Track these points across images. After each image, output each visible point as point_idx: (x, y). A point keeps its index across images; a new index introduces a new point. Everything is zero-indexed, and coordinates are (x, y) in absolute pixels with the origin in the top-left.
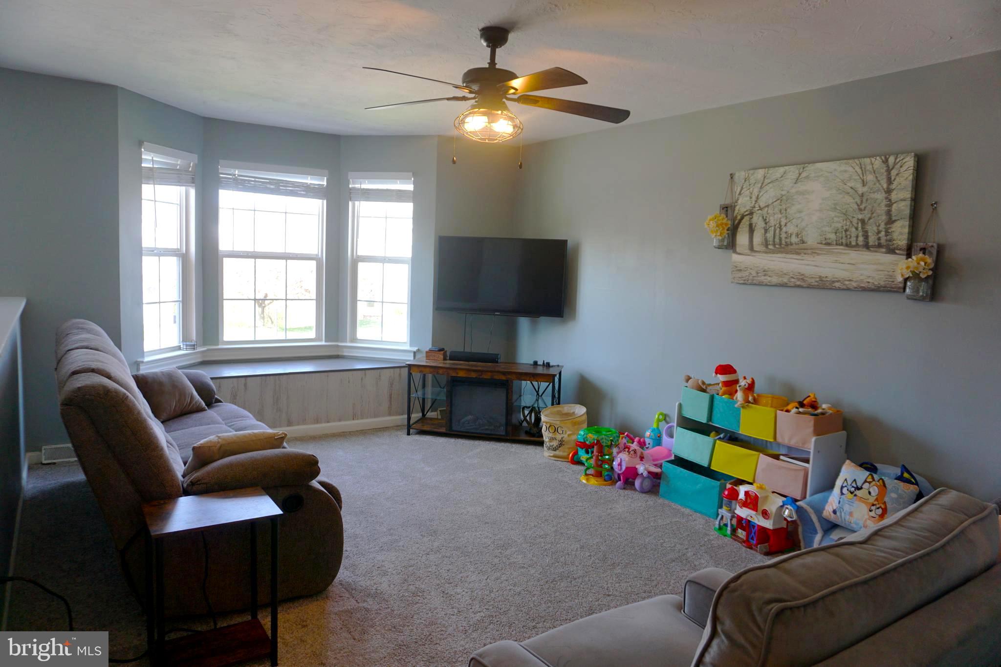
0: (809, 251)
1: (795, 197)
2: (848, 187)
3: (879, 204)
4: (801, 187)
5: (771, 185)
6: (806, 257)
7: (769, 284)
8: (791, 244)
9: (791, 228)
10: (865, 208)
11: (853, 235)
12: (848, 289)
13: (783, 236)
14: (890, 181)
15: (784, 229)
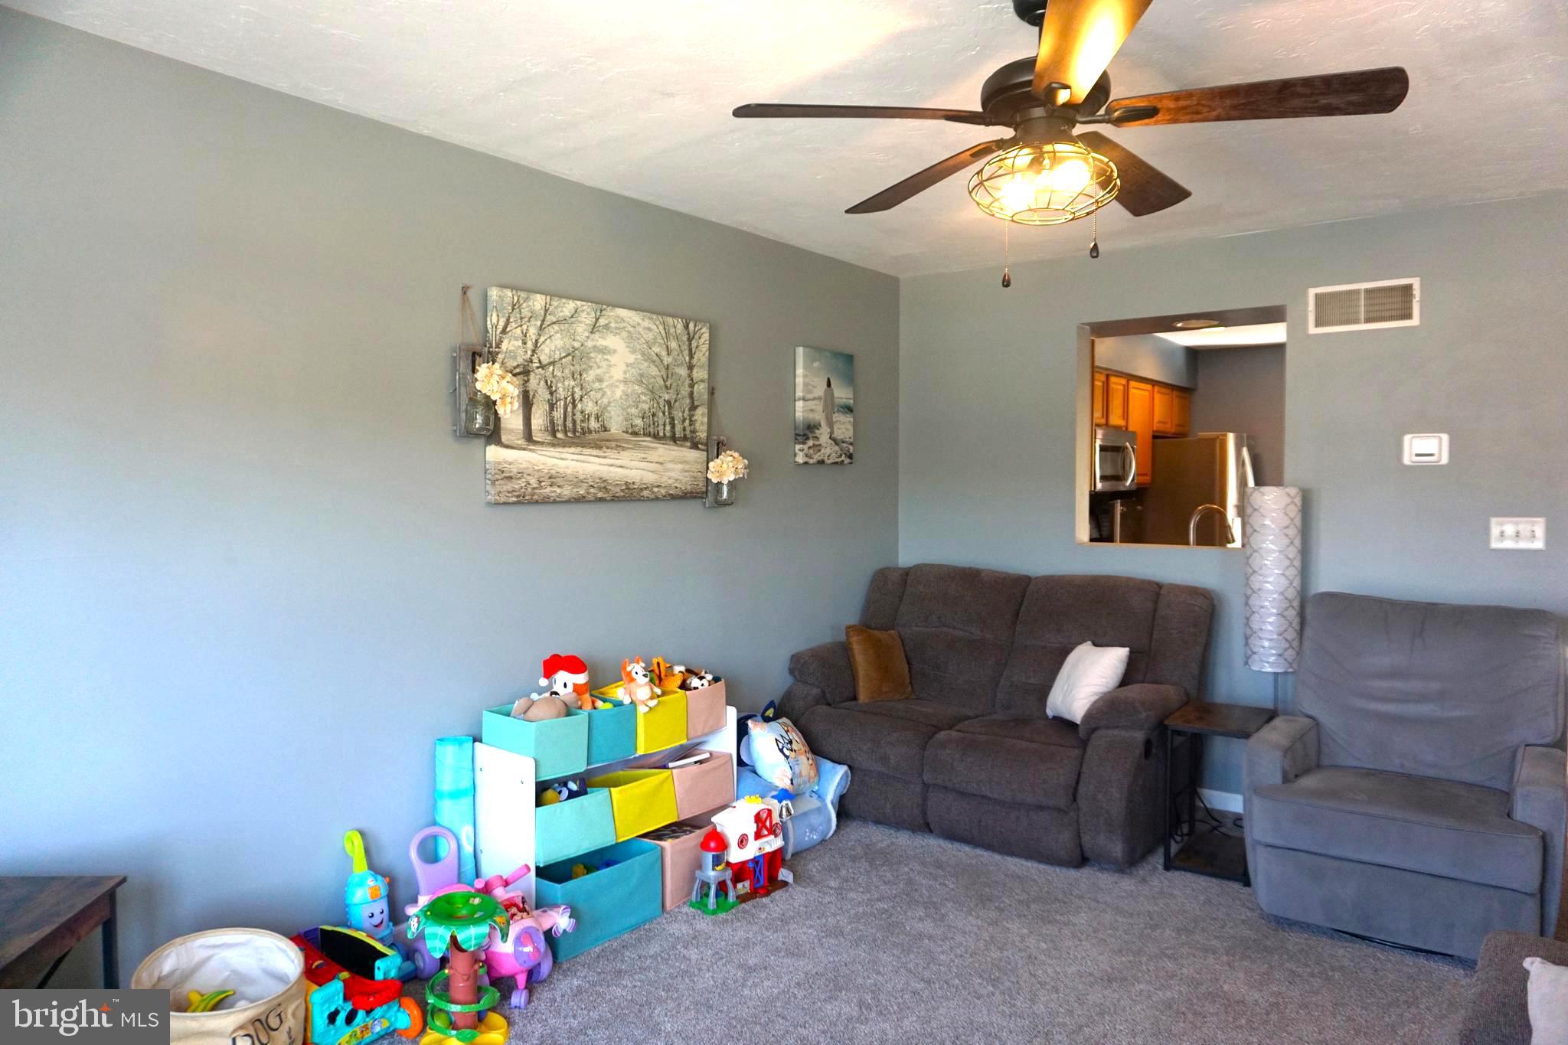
0: (613, 444)
1: (592, 355)
2: (653, 353)
3: (683, 382)
4: (601, 341)
5: (556, 327)
6: (609, 453)
7: (558, 499)
8: (590, 432)
9: (589, 407)
10: (671, 385)
11: (661, 422)
12: (657, 499)
13: (579, 417)
14: (691, 356)
15: (579, 406)
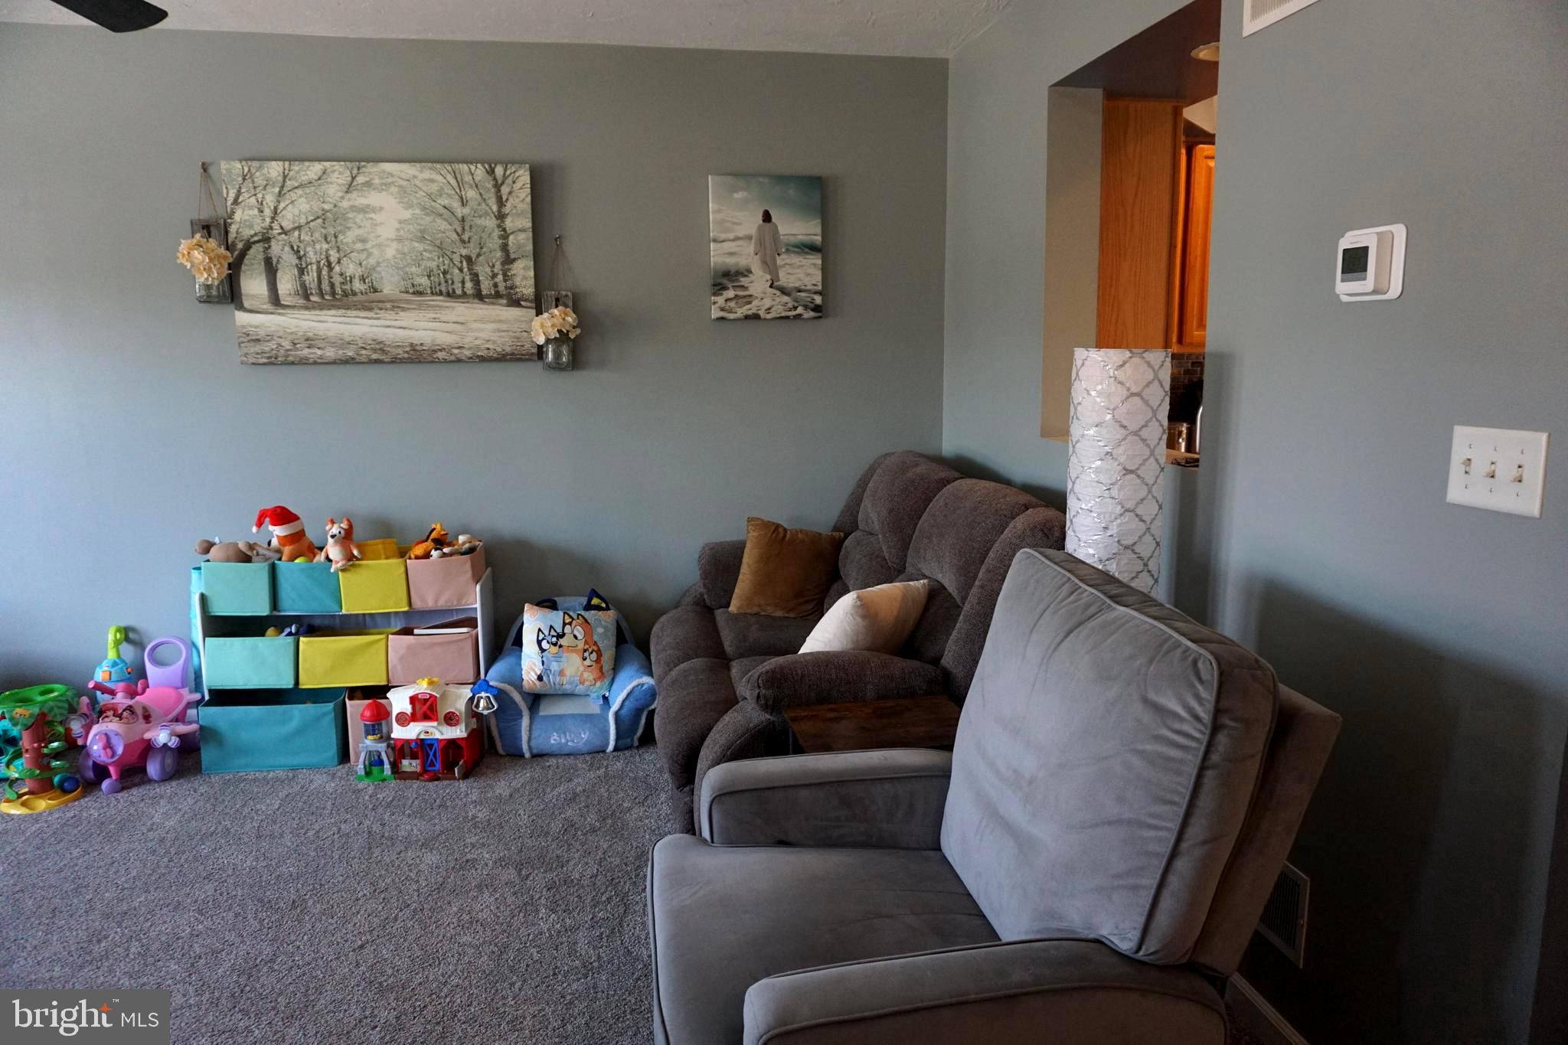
0: (388, 305)
1: (349, 215)
2: (438, 206)
3: (490, 234)
4: (358, 199)
5: (299, 192)
6: (382, 314)
7: (319, 361)
8: (354, 294)
9: (351, 269)
10: (469, 238)
11: (457, 279)
13: (337, 279)
14: (501, 203)
15: (337, 269)
